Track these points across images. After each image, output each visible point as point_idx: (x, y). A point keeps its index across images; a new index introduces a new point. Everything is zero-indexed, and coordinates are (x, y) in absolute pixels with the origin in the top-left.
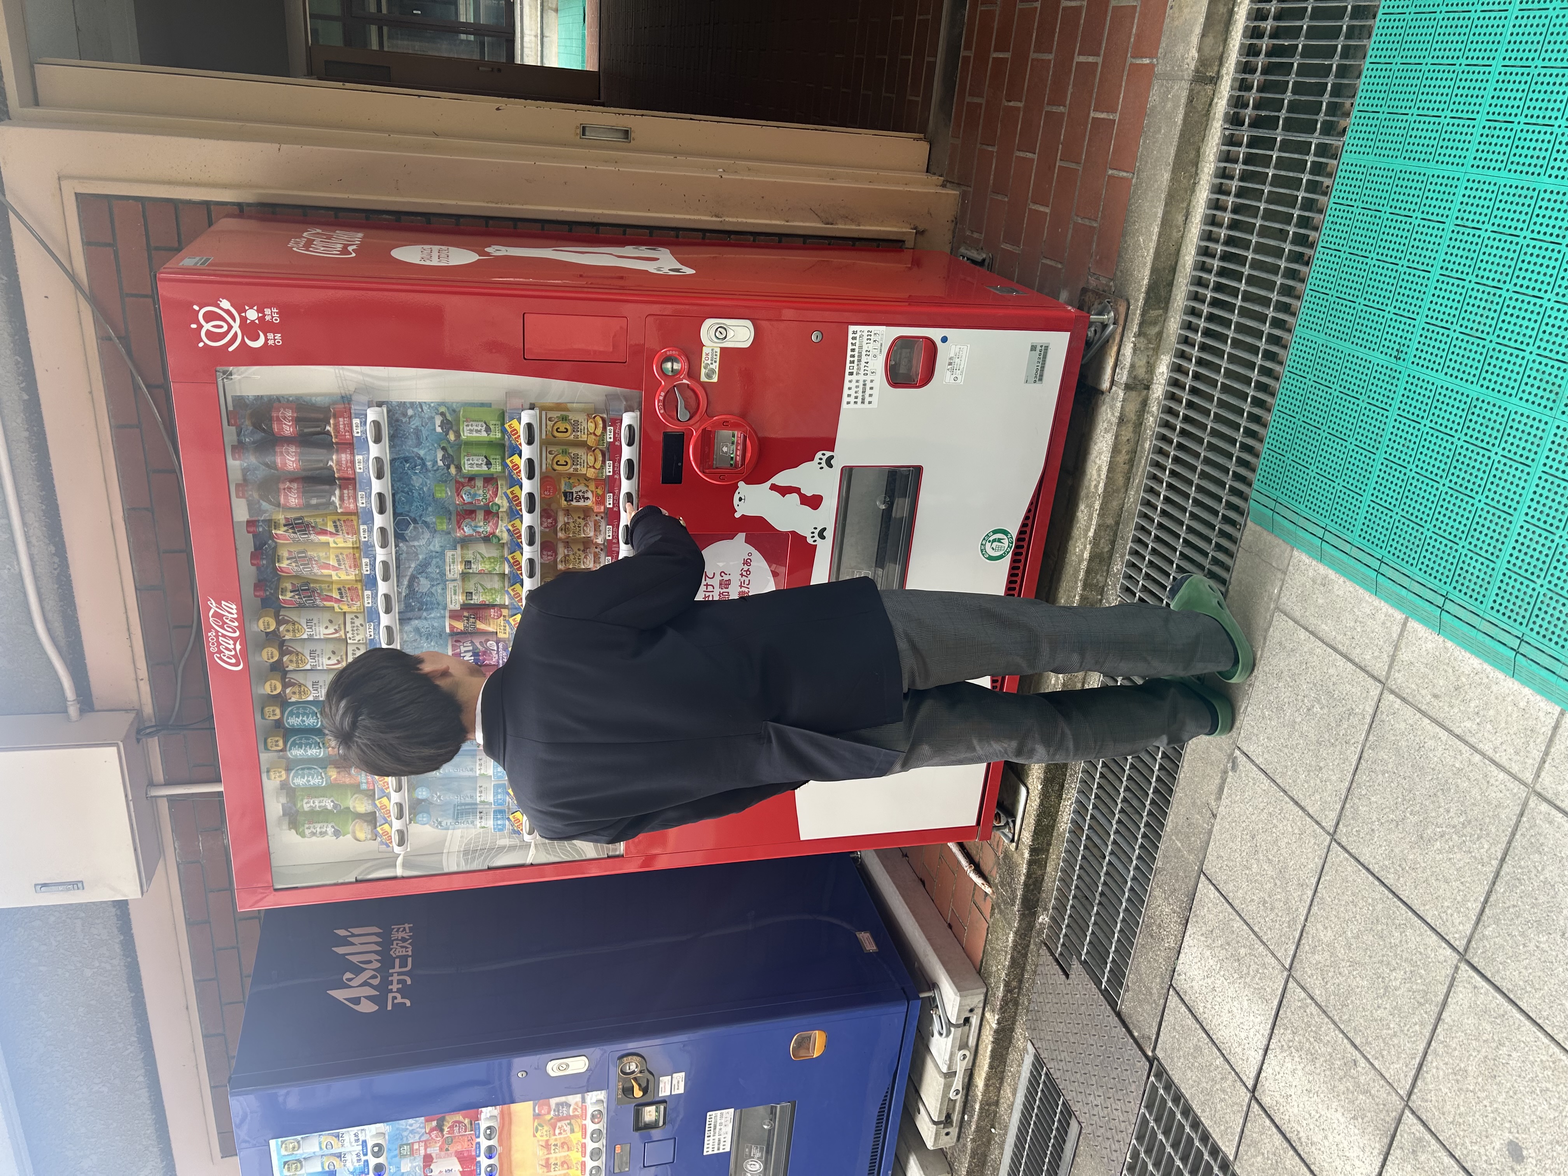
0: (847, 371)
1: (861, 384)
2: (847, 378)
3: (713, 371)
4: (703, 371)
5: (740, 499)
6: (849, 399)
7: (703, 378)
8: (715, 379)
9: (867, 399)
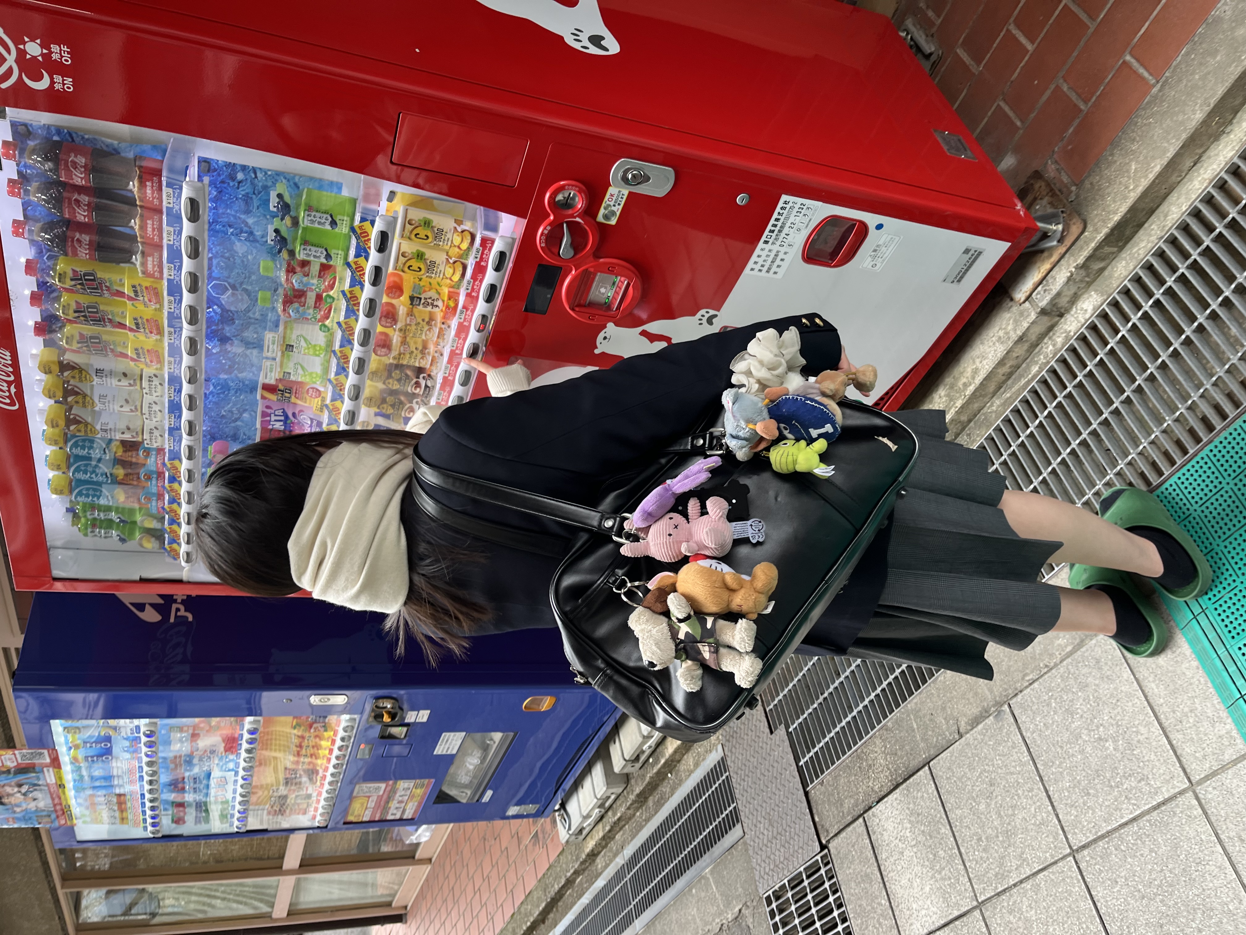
0: (764, 238)
1: (774, 253)
2: (761, 244)
3: (613, 213)
4: (602, 211)
5: (605, 338)
6: (754, 266)
7: (600, 218)
8: (613, 222)
9: (774, 269)
